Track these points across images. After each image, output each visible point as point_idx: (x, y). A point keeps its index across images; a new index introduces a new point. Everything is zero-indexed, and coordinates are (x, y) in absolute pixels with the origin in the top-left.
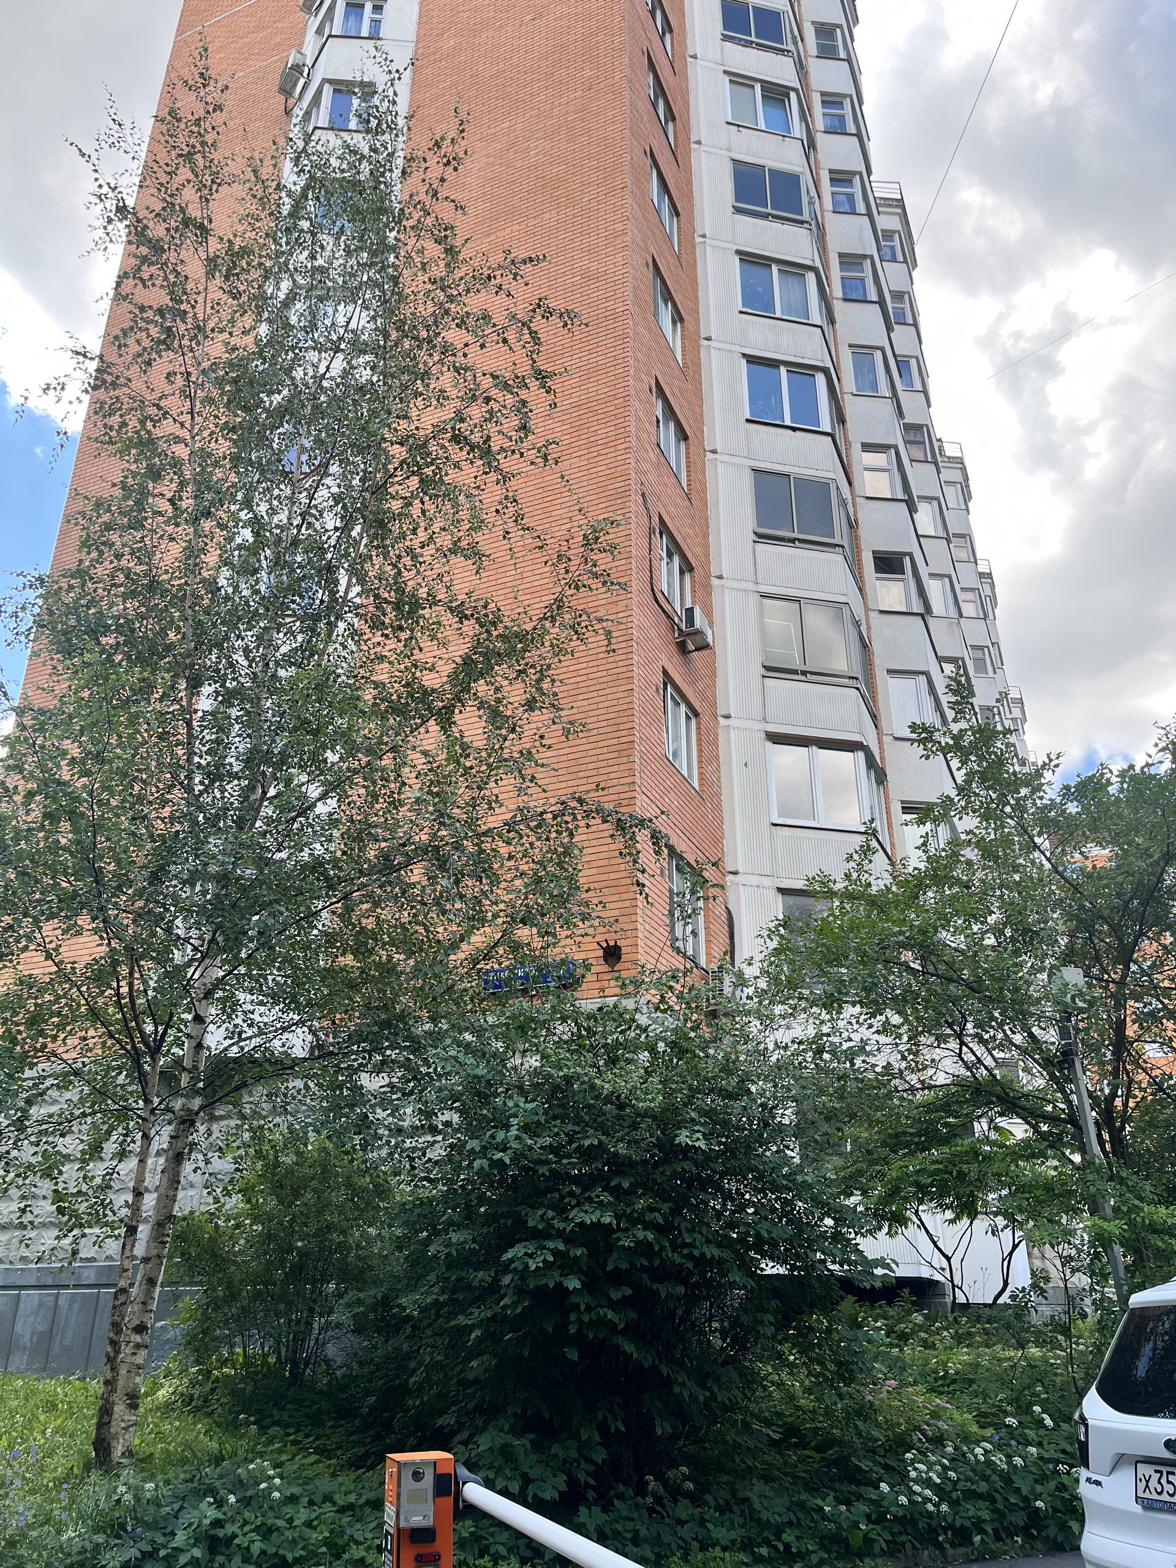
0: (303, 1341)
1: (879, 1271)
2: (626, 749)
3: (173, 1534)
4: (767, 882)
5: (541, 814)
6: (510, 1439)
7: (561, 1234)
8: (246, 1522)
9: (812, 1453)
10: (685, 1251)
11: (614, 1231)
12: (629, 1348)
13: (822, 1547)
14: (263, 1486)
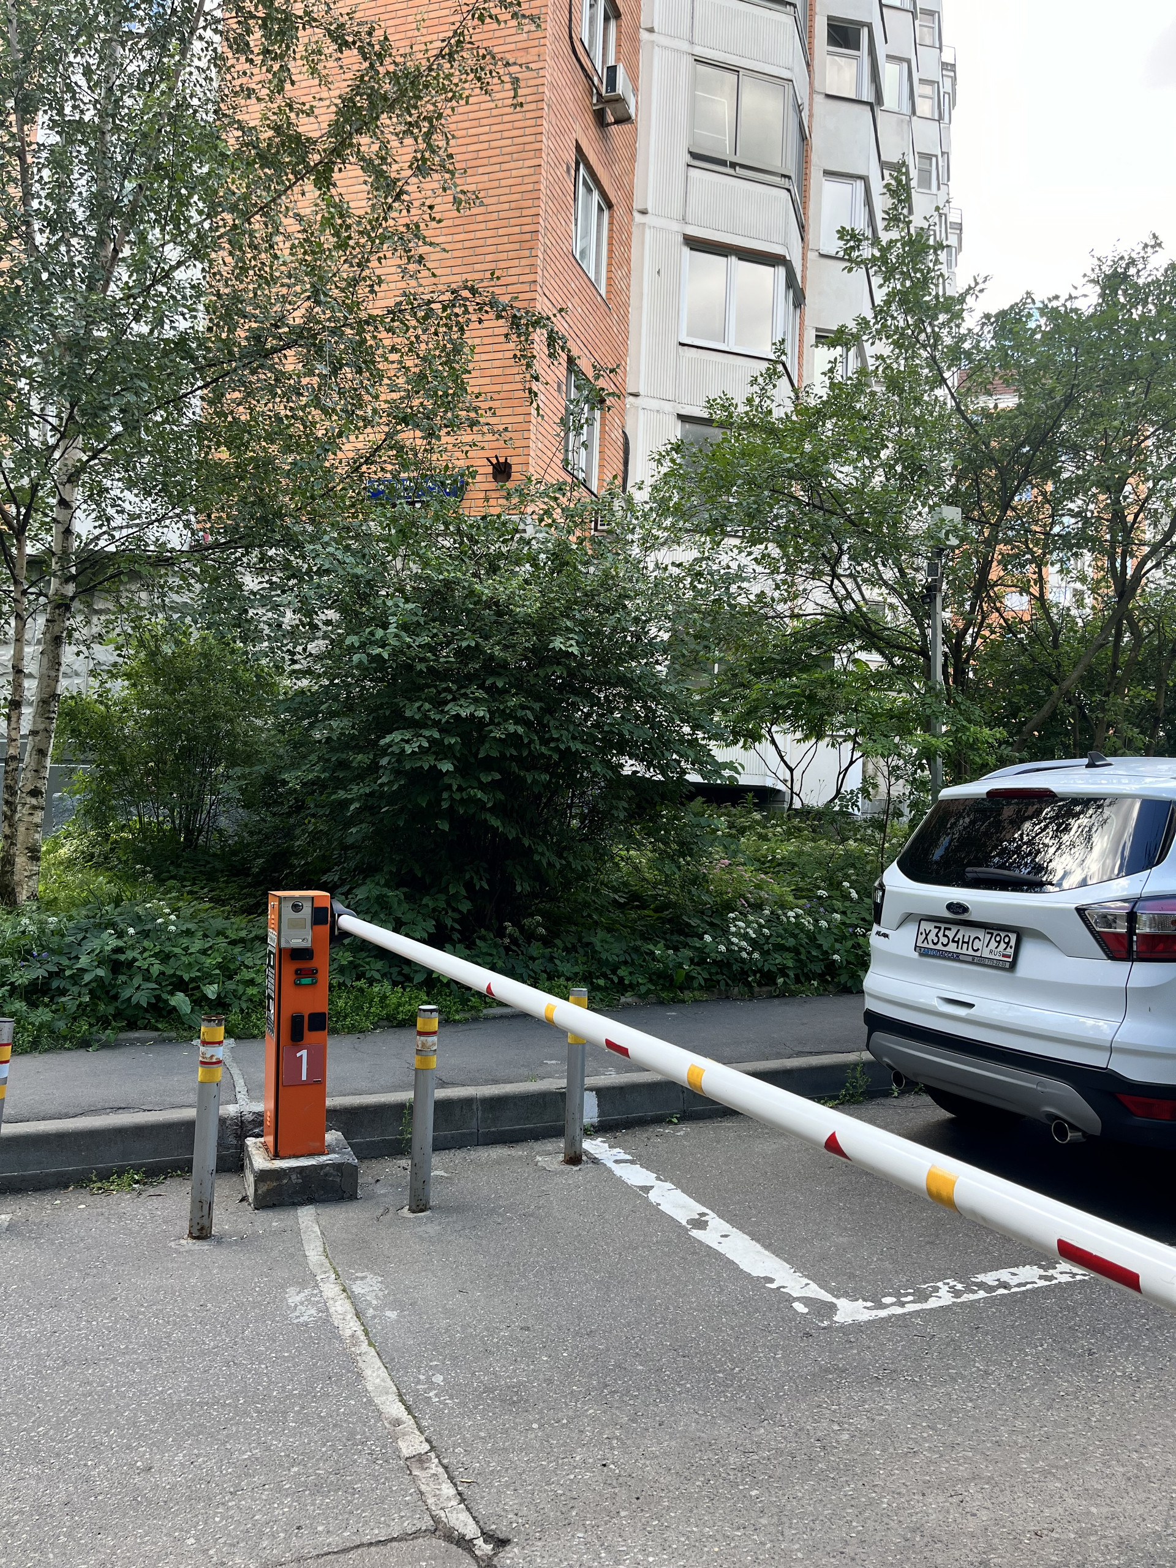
0: (196, 812)
1: (727, 773)
2: (528, 240)
3: (77, 958)
4: (668, 407)
5: (429, 302)
6: (385, 890)
7: (436, 724)
8: (145, 950)
9: (651, 913)
10: (552, 745)
11: (488, 725)
12: (495, 822)
13: (651, 981)
14: (160, 921)
